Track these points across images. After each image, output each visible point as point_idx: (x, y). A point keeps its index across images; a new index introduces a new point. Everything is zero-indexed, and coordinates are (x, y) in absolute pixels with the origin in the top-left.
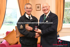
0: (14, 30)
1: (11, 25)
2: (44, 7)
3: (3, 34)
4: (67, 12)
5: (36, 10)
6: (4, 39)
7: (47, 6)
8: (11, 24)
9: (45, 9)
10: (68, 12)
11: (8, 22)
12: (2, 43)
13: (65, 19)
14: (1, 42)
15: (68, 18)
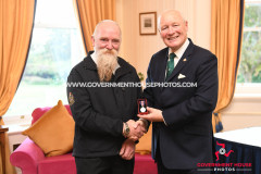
0: (60, 102)
1: (47, 84)
3: (23, 117)
4: (247, 39)
5: (141, 34)
6: (24, 133)
8: (48, 80)
9: (171, 32)
10: (250, 42)
11: (38, 75)
12: (17, 150)
14: (16, 146)
15: (251, 63)
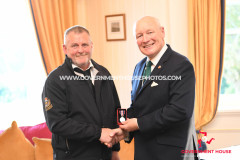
2: (142, 35)
5: (108, 40)
7: (152, 28)
9: (145, 41)
13: (229, 73)
